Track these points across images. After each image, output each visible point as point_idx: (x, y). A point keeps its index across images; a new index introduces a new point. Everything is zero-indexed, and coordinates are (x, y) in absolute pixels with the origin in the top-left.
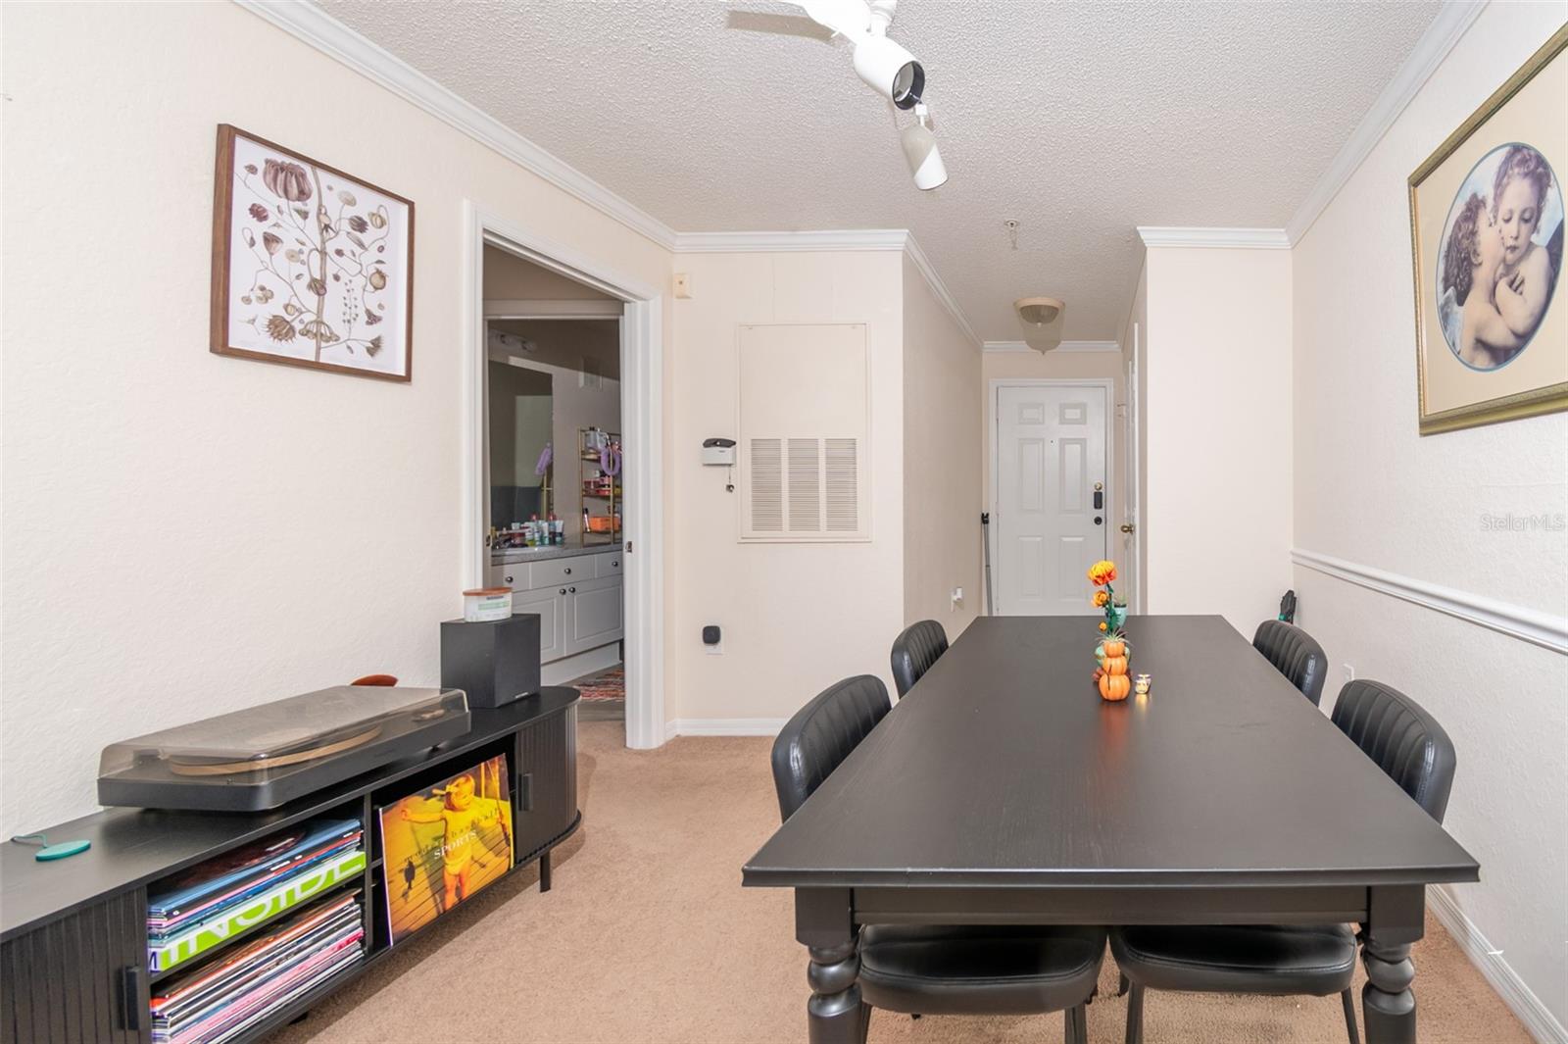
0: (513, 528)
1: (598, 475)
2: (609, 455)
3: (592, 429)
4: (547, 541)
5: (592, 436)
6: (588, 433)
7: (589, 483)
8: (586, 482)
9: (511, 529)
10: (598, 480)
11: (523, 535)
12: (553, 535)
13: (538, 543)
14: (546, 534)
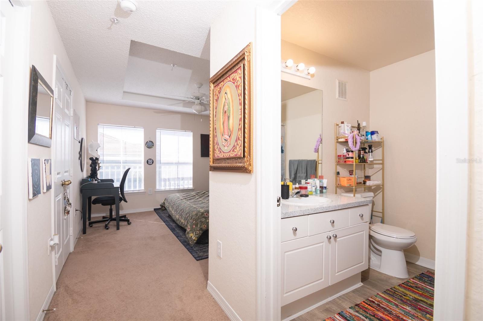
0: (302, 183)
1: (345, 151)
2: (353, 137)
3: (343, 123)
4: (319, 192)
5: (342, 127)
6: (340, 125)
7: (341, 156)
8: (338, 156)
9: (301, 184)
10: (345, 154)
11: (306, 188)
12: (322, 188)
13: (314, 193)
14: (318, 188)
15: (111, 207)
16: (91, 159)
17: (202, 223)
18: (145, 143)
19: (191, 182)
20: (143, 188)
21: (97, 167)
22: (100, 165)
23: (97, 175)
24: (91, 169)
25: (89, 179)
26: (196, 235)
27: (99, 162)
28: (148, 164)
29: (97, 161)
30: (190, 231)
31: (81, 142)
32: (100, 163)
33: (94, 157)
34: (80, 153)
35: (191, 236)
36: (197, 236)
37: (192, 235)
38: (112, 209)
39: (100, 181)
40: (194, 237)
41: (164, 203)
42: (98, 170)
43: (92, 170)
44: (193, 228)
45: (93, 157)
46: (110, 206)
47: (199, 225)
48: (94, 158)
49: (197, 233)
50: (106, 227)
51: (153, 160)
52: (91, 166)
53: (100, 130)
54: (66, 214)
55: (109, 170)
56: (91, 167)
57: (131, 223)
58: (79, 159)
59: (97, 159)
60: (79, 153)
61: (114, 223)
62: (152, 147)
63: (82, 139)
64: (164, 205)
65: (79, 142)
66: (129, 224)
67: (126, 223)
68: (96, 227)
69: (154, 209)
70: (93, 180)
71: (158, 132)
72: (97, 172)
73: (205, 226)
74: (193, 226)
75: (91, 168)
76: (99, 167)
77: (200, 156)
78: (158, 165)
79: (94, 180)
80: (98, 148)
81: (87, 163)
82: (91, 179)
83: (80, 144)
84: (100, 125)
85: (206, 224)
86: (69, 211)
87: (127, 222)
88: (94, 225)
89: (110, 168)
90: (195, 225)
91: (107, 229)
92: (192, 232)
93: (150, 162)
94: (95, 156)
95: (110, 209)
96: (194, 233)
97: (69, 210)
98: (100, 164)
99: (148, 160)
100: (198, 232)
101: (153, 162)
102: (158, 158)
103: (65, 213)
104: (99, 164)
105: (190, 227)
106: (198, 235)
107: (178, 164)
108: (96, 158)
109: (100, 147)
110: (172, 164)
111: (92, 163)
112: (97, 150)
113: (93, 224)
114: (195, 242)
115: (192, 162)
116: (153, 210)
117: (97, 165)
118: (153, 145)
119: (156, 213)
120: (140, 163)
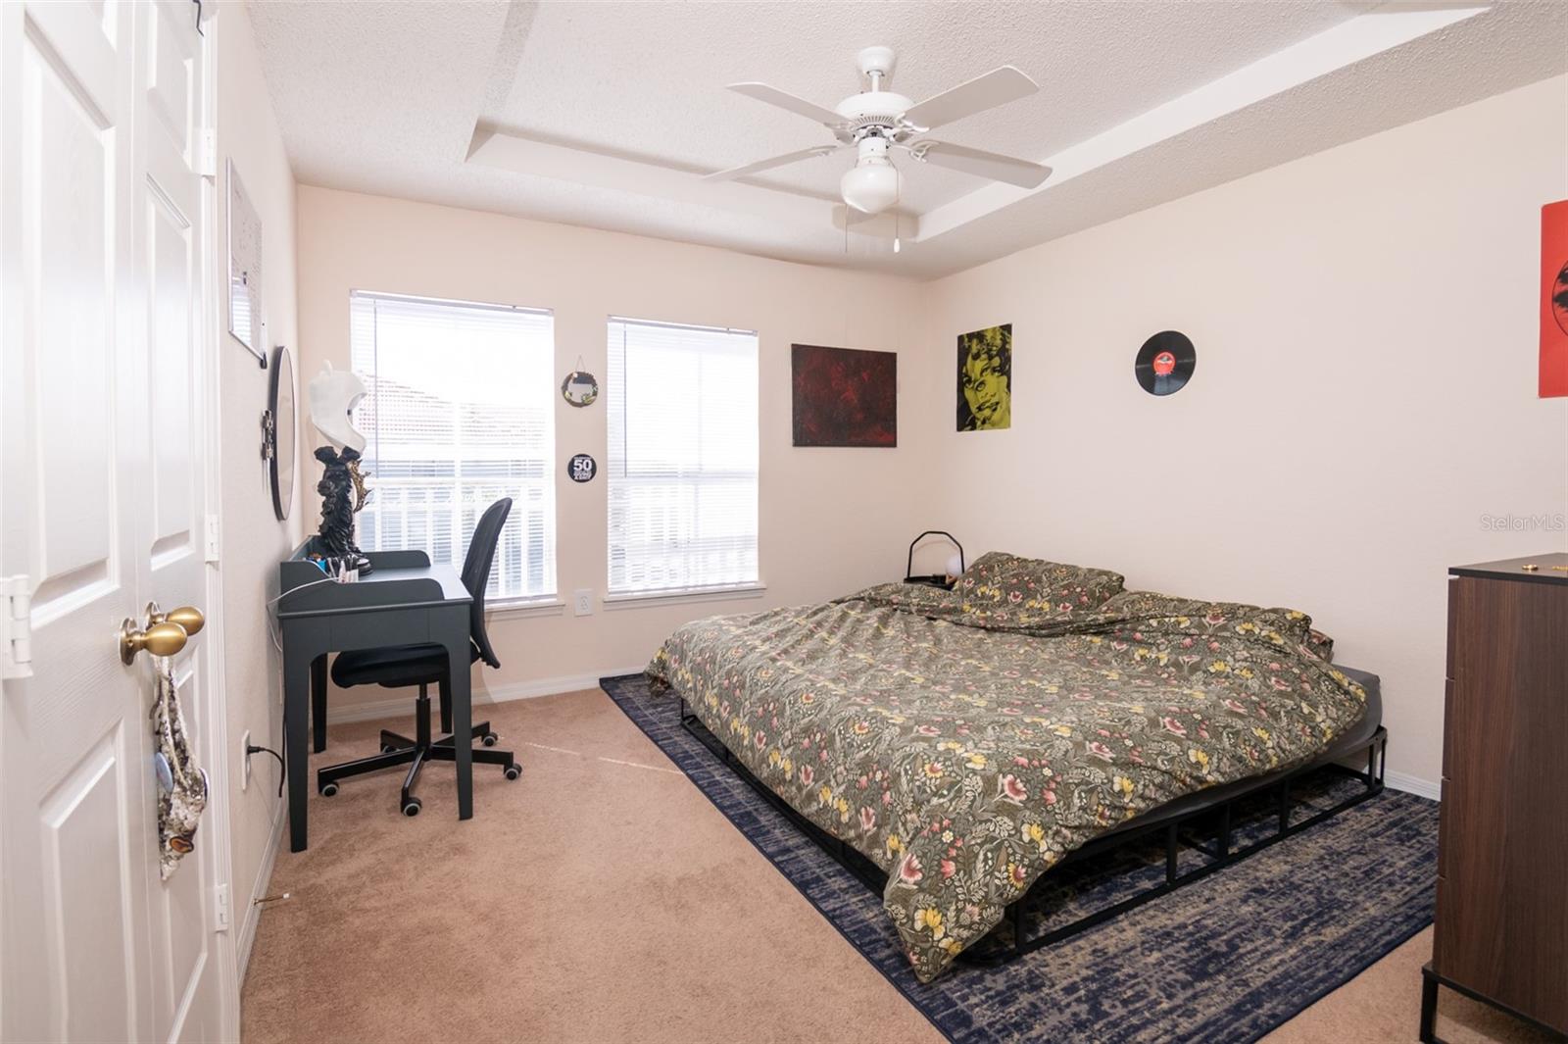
15: (423, 692)
16: (323, 455)
17: (999, 847)
18: (561, 384)
19: (752, 556)
20: (549, 585)
21: (353, 496)
22: (367, 484)
23: (350, 535)
24: (324, 505)
25: (319, 563)
26: (958, 925)
27: (361, 471)
28: (573, 477)
29: (350, 465)
30: (921, 890)
31: (274, 364)
32: (367, 474)
33: (337, 444)
34: (270, 421)
35: (926, 928)
36: (965, 934)
37: (933, 918)
38: (429, 700)
39: (366, 561)
40: (946, 935)
41: (662, 664)
42: (357, 510)
43: (327, 512)
44: (941, 875)
45: (330, 445)
46: (417, 688)
47: (980, 865)
48: (339, 452)
49: (965, 918)
50: (409, 805)
51: (592, 460)
52: (322, 488)
53: (361, 318)
54: (168, 846)
55: (403, 506)
56: (323, 495)
57: (520, 770)
58: (264, 455)
59: (351, 455)
60: (264, 424)
61: (439, 773)
62: (594, 400)
63: (278, 354)
64: (661, 675)
65: (263, 364)
66: (512, 777)
67: (496, 772)
68: (354, 798)
69: (603, 681)
70: (337, 567)
71: (615, 330)
72: (351, 520)
73: (1016, 872)
74: (940, 866)
75: (324, 498)
76: (362, 495)
77: (790, 440)
78: (612, 483)
79: (343, 563)
80: (354, 402)
81: (304, 477)
82: (329, 559)
83: (267, 372)
84: (360, 295)
85: (1021, 861)
86: (194, 831)
87: (502, 767)
88: (348, 787)
89: (404, 495)
90: (954, 859)
91: (413, 812)
92: (932, 900)
93: (581, 469)
94: (340, 437)
95: (418, 702)
96: (951, 914)
97: (188, 826)
98: (366, 480)
99: (573, 460)
100: (976, 910)
101: (594, 471)
102: (614, 451)
103: (162, 842)
104: (360, 480)
105: (916, 863)
106: (969, 927)
107: (695, 477)
108: (347, 450)
109: (364, 395)
110: (672, 475)
111: (329, 475)
112: (349, 412)
113: (338, 781)
114: (944, 962)
115: (756, 469)
116: (597, 684)
117: (353, 484)
118: (595, 394)
119: (616, 702)
120: (538, 473)
